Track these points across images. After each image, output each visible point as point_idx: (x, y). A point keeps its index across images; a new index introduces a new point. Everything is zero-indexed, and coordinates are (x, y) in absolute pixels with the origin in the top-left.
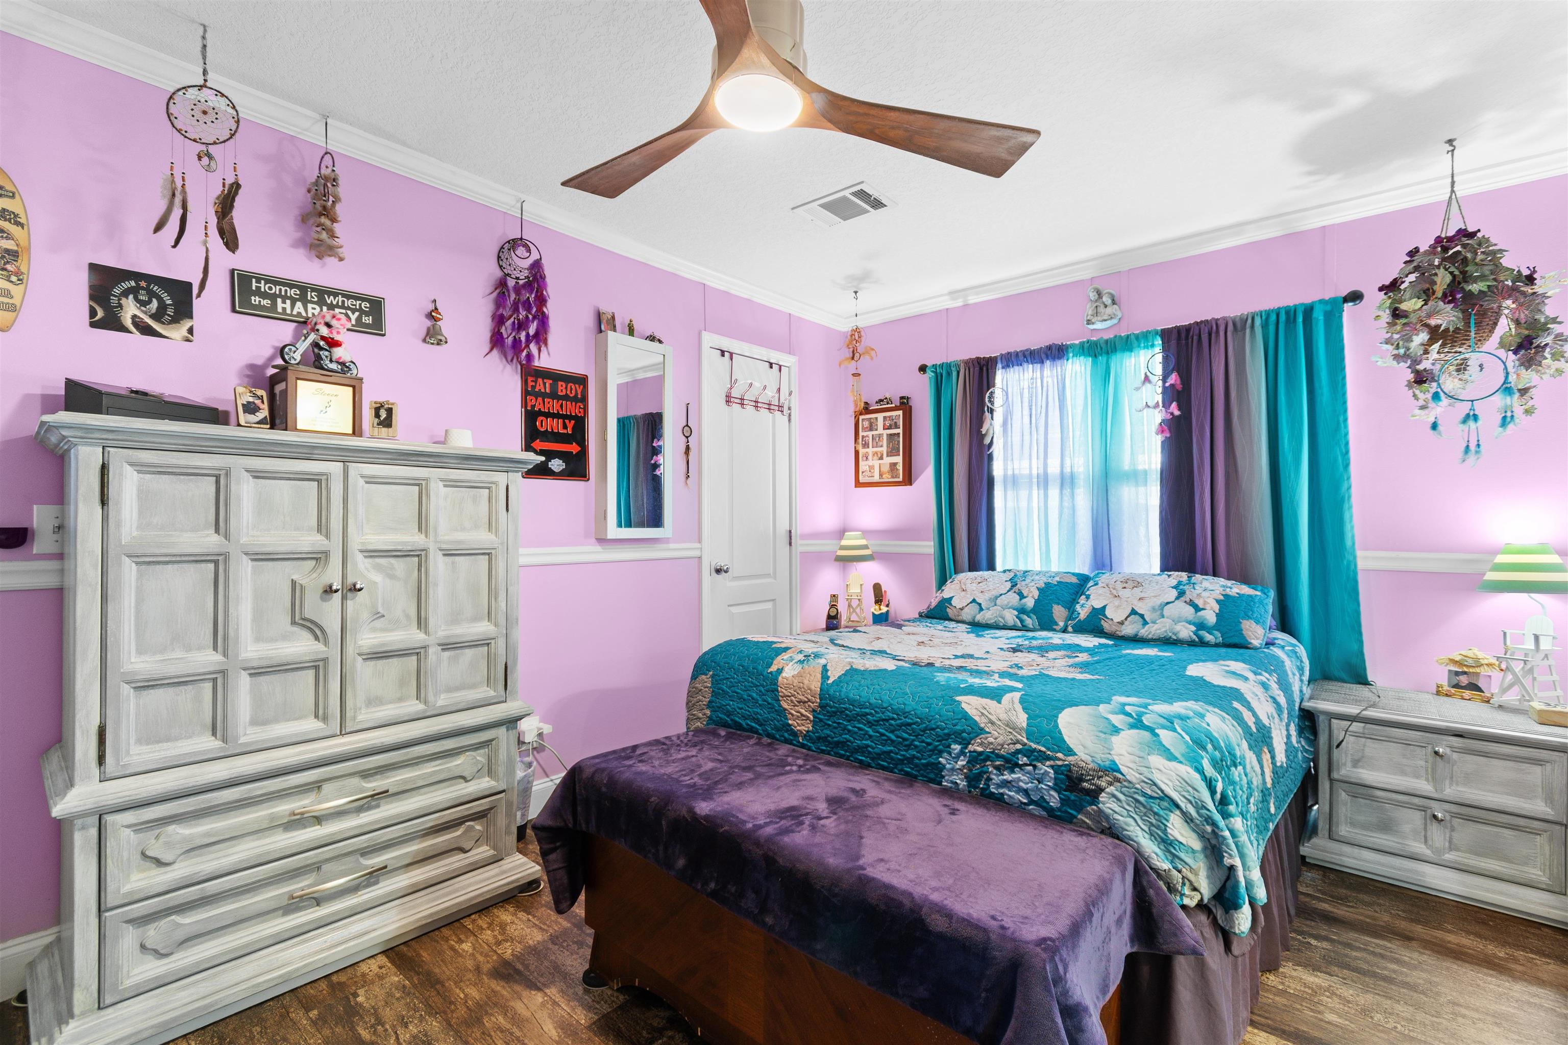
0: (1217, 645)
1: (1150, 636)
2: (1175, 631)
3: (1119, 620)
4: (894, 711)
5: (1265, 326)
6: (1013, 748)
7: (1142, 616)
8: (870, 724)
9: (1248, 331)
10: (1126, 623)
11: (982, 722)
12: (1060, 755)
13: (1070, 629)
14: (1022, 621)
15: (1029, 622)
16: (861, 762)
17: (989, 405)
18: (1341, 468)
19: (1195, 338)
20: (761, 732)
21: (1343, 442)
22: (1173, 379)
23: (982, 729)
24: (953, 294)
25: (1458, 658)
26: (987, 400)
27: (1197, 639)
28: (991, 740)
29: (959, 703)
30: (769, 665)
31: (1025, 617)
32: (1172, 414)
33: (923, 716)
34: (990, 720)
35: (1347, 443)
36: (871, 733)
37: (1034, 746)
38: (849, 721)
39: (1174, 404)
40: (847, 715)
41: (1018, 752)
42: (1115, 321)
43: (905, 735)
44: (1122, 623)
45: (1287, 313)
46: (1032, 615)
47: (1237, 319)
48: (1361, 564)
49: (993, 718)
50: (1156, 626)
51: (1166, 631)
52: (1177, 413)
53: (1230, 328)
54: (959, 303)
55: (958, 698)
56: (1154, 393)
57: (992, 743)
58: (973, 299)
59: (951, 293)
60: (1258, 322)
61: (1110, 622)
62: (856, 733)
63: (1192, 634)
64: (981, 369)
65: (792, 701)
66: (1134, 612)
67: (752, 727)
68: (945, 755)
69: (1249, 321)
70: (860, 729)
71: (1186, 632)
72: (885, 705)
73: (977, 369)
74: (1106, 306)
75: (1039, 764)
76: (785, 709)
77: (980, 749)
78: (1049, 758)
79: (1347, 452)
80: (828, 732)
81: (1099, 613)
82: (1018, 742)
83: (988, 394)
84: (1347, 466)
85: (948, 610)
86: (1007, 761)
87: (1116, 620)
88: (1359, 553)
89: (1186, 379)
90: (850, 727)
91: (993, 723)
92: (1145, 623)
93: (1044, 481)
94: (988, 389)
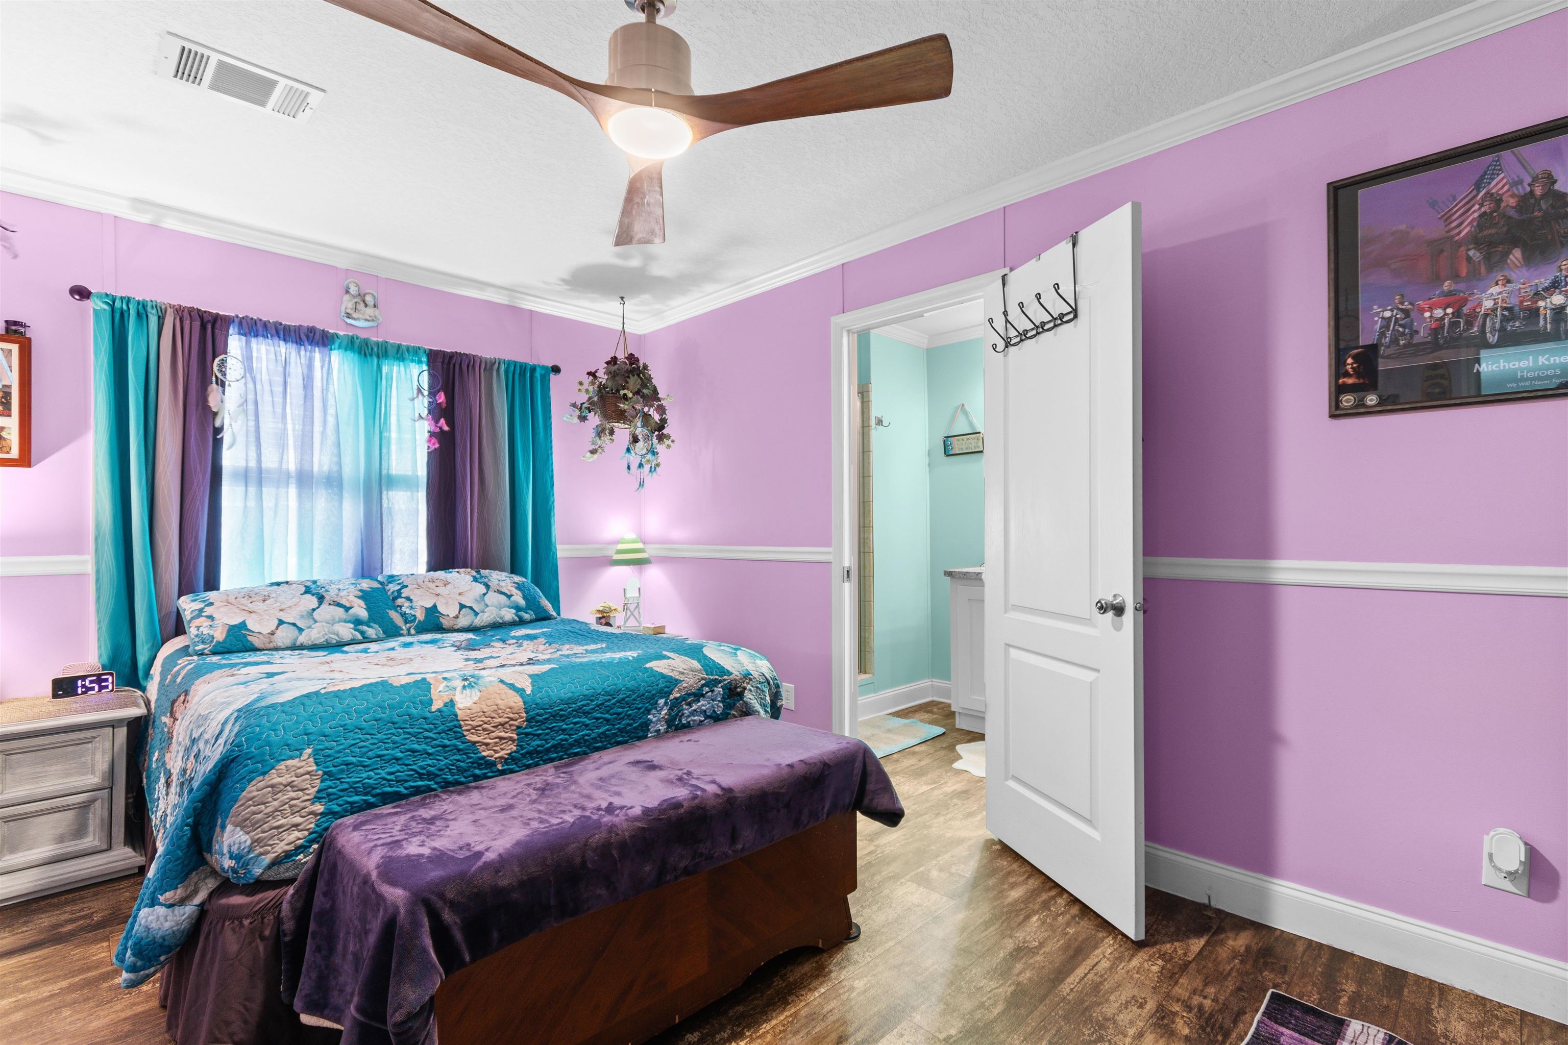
0: (531, 621)
1: (482, 624)
2: (501, 616)
3: (454, 615)
4: (607, 693)
5: (507, 372)
6: (700, 684)
7: (471, 608)
8: (586, 714)
9: (495, 373)
10: (461, 616)
11: (675, 675)
12: (725, 677)
13: (413, 631)
14: (362, 633)
15: (371, 632)
16: (576, 754)
17: (219, 375)
18: (550, 488)
19: (457, 366)
20: (435, 786)
21: (550, 469)
22: (441, 398)
23: (677, 680)
24: (139, 203)
25: (601, 609)
26: (215, 368)
27: (518, 619)
28: (685, 685)
29: (651, 669)
30: (430, 702)
31: (365, 628)
32: (441, 428)
33: (634, 688)
34: (680, 672)
35: (552, 470)
36: (588, 722)
37: (711, 677)
38: (563, 721)
39: (442, 421)
40: (561, 716)
41: (703, 685)
42: (374, 324)
43: (620, 710)
44: (457, 617)
45: (521, 367)
46: (372, 624)
47: (488, 361)
48: (560, 554)
49: (681, 670)
50: (486, 615)
51: (495, 618)
52: (446, 428)
53: (483, 367)
54: (146, 219)
55: (648, 665)
56: (422, 405)
57: (686, 687)
58: (170, 223)
59: (136, 200)
60: (503, 368)
61: (448, 618)
62: (572, 729)
63: (514, 616)
64: (203, 326)
65: (484, 730)
66: (462, 606)
67: (417, 787)
68: (654, 711)
69: (497, 365)
70: (575, 723)
71: (509, 615)
72: (599, 691)
73: (197, 324)
74: (366, 305)
75: (715, 689)
76: (475, 743)
77: (678, 695)
78: (720, 682)
79: (553, 477)
80: (539, 742)
81: (432, 611)
82: (703, 679)
83: (217, 361)
84: (553, 486)
85: (249, 638)
86: (694, 694)
87: (452, 615)
88: (558, 547)
89: (450, 397)
90: (565, 726)
91: (683, 673)
92: (476, 614)
93: (304, 479)
94: (214, 357)
